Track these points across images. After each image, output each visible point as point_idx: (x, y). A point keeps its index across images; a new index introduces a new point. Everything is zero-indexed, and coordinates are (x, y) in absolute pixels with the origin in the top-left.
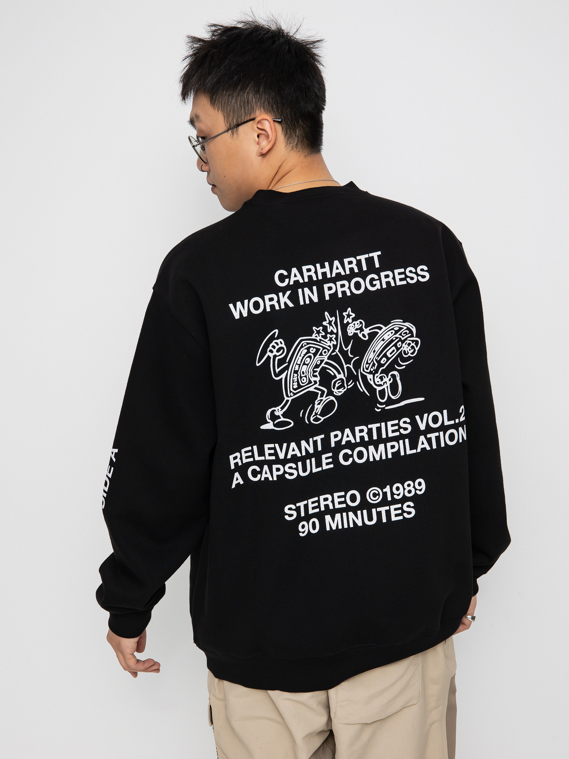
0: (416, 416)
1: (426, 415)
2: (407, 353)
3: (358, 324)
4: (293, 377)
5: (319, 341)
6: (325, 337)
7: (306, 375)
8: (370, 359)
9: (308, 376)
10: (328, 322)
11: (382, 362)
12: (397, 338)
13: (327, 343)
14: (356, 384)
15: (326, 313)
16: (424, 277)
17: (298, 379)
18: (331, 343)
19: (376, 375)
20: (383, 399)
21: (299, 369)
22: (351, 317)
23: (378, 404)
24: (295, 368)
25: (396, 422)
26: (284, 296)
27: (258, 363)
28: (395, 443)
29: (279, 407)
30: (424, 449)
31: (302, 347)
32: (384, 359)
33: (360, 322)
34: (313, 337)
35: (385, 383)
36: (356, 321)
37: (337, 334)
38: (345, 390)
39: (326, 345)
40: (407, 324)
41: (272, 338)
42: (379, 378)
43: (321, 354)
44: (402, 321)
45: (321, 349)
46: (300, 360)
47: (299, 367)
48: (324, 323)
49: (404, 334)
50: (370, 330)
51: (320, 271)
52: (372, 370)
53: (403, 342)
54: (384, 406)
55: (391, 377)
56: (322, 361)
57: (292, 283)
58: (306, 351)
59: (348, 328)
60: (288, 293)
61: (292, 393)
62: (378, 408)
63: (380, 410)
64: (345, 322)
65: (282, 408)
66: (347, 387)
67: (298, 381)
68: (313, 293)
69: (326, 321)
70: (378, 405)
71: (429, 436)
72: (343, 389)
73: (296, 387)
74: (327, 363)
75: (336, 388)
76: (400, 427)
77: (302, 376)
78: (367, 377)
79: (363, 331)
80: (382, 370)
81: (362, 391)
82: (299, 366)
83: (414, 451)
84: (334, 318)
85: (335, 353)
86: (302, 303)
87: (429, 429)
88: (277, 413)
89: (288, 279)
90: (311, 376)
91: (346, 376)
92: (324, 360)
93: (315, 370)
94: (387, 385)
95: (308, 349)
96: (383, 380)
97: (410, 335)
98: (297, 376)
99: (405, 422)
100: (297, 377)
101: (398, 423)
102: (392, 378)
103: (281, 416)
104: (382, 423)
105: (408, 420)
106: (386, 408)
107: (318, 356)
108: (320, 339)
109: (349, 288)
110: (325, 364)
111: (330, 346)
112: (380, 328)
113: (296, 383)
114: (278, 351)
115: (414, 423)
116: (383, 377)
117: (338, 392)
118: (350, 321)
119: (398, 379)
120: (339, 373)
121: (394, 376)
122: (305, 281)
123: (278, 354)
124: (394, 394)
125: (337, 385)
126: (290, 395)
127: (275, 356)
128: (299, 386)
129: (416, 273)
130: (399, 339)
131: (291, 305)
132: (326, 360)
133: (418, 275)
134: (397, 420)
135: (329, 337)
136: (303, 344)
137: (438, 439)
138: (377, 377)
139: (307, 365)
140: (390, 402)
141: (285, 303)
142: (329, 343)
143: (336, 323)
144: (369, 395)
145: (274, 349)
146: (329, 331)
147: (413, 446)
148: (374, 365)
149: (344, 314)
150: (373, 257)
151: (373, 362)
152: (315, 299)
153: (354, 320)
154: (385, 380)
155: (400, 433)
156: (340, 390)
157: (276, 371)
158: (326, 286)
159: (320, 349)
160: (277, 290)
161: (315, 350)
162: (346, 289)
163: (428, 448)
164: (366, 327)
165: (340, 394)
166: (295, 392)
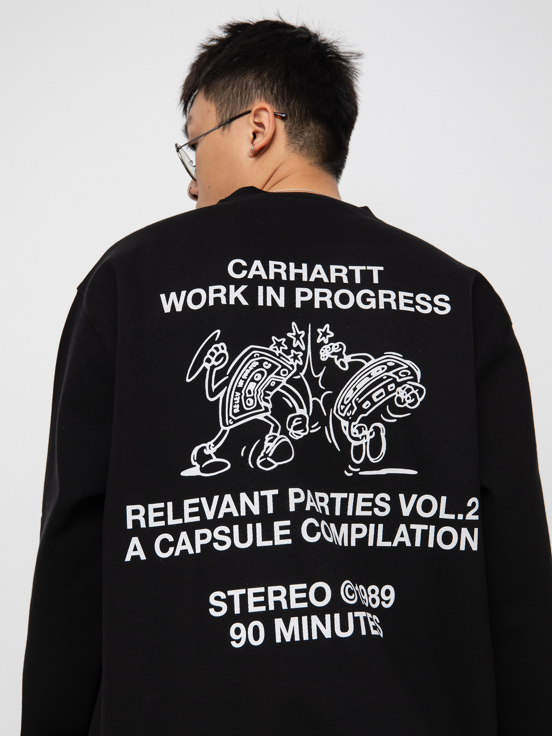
0: (400, 495)
1: (414, 497)
2: (402, 401)
3: (336, 347)
4: (234, 397)
5: (278, 355)
6: (288, 352)
7: (254, 396)
8: (348, 399)
9: (257, 398)
10: (294, 334)
11: (364, 406)
12: (389, 377)
13: (289, 361)
14: (322, 430)
15: (294, 324)
16: (442, 309)
17: (241, 400)
18: (294, 361)
19: (353, 424)
20: (358, 459)
21: (244, 386)
22: (328, 336)
23: (349, 465)
24: (238, 384)
25: (371, 496)
26: (236, 289)
27: (189, 378)
28: (363, 526)
29: (211, 443)
30: (402, 544)
31: (252, 357)
32: (368, 402)
33: (339, 344)
34: (271, 348)
35: (364, 437)
36: (335, 342)
37: (305, 352)
38: (306, 433)
39: (288, 364)
40: (408, 362)
41: (212, 342)
42: (357, 429)
43: (278, 374)
44: (402, 356)
45: (280, 366)
46: (246, 374)
47: (244, 383)
48: (289, 335)
49: (402, 373)
50: (352, 358)
51: (293, 271)
52: (348, 415)
53: (398, 385)
54: (358, 470)
55: (373, 430)
56: (278, 383)
57: (250, 276)
58: (257, 363)
59: (322, 349)
60: (243, 287)
61: (231, 420)
62: (349, 471)
63: (351, 474)
64: (319, 341)
65: (216, 443)
66: (310, 430)
67: (240, 403)
68: (278, 295)
69: (292, 332)
70: (350, 467)
71: (412, 526)
72: (302, 432)
73: (237, 411)
74: (284, 388)
75: (292, 426)
76: (375, 505)
77: (247, 396)
78: (341, 422)
79: (343, 357)
80: (363, 418)
81: (330, 442)
82: (244, 381)
83: (388, 544)
84: (303, 333)
85: (299, 377)
86: (261, 303)
87: (414, 518)
88: (207, 452)
89: (246, 271)
90: (260, 399)
91: (310, 414)
92: (281, 382)
93: (266, 392)
94: (366, 441)
95: (261, 362)
96: (361, 433)
97: (412, 377)
98: (241, 396)
99: (383, 499)
100: (239, 397)
101: (372, 497)
102: (374, 432)
103: (213, 456)
104: (350, 494)
105: (388, 498)
106: (360, 473)
107: (273, 375)
108: (279, 354)
109: (332, 299)
110: (281, 388)
111: (292, 366)
112: (368, 359)
113: (237, 406)
114: (217, 360)
115: (395, 504)
116: (363, 428)
117: (295, 433)
118: (326, 341)
119: (383, 435)
120: (301, 407)
121: (377, 430)
122: (270, 278)
123: (216, 364)
124: (374, 455)
125: (294, 424)
126: (229, 423)
127: (213, 367)
128: (242, 411)
129: (432, 303)
130: (392, 379)
131: (244, 302)
132: (284, 383)
133: (434, 305)
134: (373, 494)
135: (294, 353)
136: (254, 354)
137: (425, 534)
138: (354, 426)
139: (257, 382)
140: (367, 465)
141: (237, 299)
142: (291, 362)
143: (305, 339)
144: (339, 450)
145: (213, 357)
146: (295, 345)
147: (389, 536)
148: (352, 408)
149: (319, 330)
150: (371, 271)
151: (352, 404)
152: (281, 302)
153: (331, 340)
154: (364, 432)
155: (373, 513)
156: (299, 432)
157: (212, 389)
158: (298, 291)
159: (278, 367)
160: (227, 281)
161: (270, 365)
162: (327, 299)
163: (408, 544)
164: (347, 353)
165: (297, 438)
166: (235, 418)
